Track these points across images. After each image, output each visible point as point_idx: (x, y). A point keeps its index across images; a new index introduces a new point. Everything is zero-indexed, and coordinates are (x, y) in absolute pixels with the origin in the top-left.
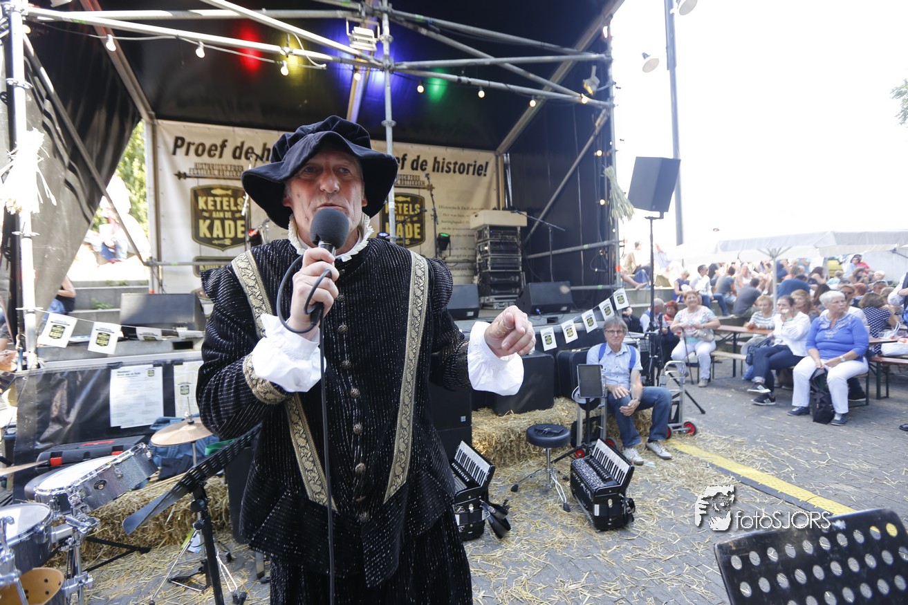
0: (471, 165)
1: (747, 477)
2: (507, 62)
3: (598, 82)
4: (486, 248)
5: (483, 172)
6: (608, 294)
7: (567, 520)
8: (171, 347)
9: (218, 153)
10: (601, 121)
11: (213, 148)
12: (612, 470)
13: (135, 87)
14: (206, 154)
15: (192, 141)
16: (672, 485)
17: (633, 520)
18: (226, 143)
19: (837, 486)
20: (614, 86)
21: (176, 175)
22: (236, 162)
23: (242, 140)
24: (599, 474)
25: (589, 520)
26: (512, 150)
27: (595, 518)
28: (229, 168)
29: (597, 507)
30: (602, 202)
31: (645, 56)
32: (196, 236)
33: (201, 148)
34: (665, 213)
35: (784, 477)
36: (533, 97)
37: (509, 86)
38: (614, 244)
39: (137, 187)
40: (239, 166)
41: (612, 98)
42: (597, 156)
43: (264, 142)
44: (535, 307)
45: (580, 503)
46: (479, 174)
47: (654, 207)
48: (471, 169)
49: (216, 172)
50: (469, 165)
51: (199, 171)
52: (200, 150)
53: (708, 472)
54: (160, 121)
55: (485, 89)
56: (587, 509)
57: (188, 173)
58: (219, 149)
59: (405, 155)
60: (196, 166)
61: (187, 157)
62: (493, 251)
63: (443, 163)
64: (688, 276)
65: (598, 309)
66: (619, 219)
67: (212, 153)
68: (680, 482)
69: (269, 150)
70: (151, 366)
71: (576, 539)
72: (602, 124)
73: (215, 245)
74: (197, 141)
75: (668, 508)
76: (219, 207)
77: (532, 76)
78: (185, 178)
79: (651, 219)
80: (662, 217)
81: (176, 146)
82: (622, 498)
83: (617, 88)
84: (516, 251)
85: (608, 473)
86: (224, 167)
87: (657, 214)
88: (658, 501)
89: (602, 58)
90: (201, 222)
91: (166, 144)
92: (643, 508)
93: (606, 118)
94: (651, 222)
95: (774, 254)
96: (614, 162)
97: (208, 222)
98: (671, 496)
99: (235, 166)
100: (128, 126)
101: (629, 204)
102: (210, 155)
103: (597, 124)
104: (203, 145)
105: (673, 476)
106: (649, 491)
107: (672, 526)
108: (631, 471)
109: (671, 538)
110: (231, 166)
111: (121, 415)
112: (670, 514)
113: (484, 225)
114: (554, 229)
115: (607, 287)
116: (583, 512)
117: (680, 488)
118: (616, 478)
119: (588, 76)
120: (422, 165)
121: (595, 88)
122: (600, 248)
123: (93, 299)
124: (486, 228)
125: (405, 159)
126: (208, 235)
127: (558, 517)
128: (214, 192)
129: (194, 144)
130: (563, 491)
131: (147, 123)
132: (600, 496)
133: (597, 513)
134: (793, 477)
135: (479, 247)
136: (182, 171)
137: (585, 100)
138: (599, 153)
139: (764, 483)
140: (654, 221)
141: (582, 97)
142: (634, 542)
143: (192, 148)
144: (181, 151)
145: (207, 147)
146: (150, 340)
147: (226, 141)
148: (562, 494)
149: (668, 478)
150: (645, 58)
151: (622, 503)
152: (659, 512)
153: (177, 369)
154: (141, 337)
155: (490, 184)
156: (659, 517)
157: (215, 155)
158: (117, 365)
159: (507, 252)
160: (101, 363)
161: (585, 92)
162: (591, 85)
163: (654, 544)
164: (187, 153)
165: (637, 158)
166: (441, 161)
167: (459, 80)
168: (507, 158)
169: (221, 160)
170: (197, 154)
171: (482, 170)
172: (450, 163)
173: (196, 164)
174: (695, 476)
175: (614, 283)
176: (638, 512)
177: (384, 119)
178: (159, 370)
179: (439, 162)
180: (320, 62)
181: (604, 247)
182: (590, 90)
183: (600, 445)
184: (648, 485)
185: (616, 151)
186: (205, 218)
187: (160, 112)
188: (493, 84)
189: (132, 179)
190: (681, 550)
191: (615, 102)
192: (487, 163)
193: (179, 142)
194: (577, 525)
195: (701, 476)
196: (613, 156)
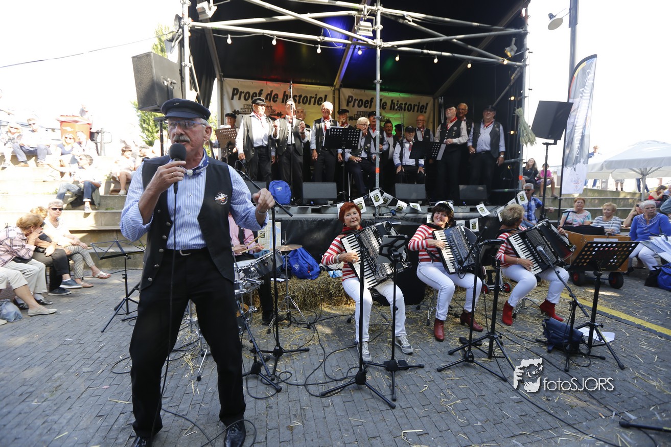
2: (454, 38)
3: (515, 48)
6: (513, 195)
10: (515, 76)
18: (262, 91)
23: (271, 90)
26: (445, 94)
30: (512, 132)
33: (247, 95)
34: (558, 141)
36: (470, 61)
37: (454, 54)
38: (519, 161)
41: (525, 60)
42: (511, 100)
43: (285, 90)
47: (550, 136)
48: (416, 108)
50: (415, 105)
51: (246, 110)
54: (225, 79)
55: (439, 57)
57: (240, 111)
59: (373, 98)
61: (239, 101)
63: (397, 104)
66: (524, 144)
74: (245, 92)
77: (469, 47)
79: (547, 144)
80: (555, 143)
81: (233, 95)
83: (529, 52)
87: (552, 141)
89: (520, 31)
91: (228, 93)
93: (519, 74)
94: (547, 147)
96: (523, 105)
101: (532, 134)
103: (512, 78)
115: (513, 190)
119: (509, 45)
120: (383, 105)
121: (513, 53)
122: (509, 164)
125: (372, 102)
131: (219, 80)
136: (237, 110)
138: (513, 98)
141: (504, 61)
143: (243, 95)
144: (236, 97)
145: (251, 94)
150: (551, 18)
161: (506, 56)
162: (510, 51)
165: (540, 101)
167: (422, 52)
168: (441, 100)
170: (246, 99)
171: (423, 109)
172: (402, 104)
173: (244, 106)
175: (517, 188)
177: (376, 79)
179: (394, 103)
180: (339, 44)
181: (512, 163)
182: (510, 55)
185: (526, 97)
188: (444, 54)
191: (527, 63)
192: (427, 104)
193: (235, 92)
196: (523, 100)
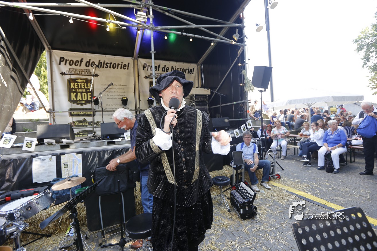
0: (187, 69)
1: (301, 195)
2: (202, 27)
3: (239, 35)
4: (194, 104)
5: (192, 72)
6: (244, 122)
7: (230, 216)
8: (59, 148)
9: (79, 64)
10: (240, 51)
11: (77, 62)
12: (247, 195)
13: (42, 36)
14: (74, 65)
15: (68, 59)
16: (271, 200)
17: (256, 215)
18: (83, 60)
19: (336, 198)
20: (245, 37)
21: (61, 73)
22: (87, 68)
23: (90, 59)
24: (242, 196)
25: (238, 215)
26: (204, 63)
27: (241, 214)
28: (84, 71)
29: (242, 210)
30: (241, 85)
31: (257, 25)
32: (70, 100)
33: (71, 62)
34: (267, 89)
35: (316, 195)
36: (212, 41)
37: (202, 37)
38: (246, 102)
39: (43, 79)
40: (88, 70)
41: (245, 42)
42: (239, 66)
43: (99, 59)
44: (215, 128)
45: (235, 209)
46: (190, 73)
47: (262, 86)
48: (187, 71)
49: (78, 72)
50: (186, 69)
51: (71, 72)
52: (71, 63)
53: (286, 194)
54: (53, 50)
55: (193, 38)
56: (237, 211)
57: (66, 72)
58: (80, 62)
59: (159, 65)
60: (69, 70)
61: (65, 66)
62: (197, 105)
63: (176, 68)
64: (276, 115)
65: (240, 128)
66: (248, 92)
67: (77, 64)
68: (274, 198)
69: (101, 63)
70: (51, 156)
71: (233, 224)
72: (240, 52)
73: (78, 103)
74: (70, 60)
75: (270, 209)
76: (80, 87)
77: (212, 33)
78: (65, 75)
79: (261, 91)
80: (265, 91)
81: (61, 61)
82: (252, 206)
83: (246, 38)
84: (206, 105)
85: (246, 196)
86: (82, 70)
87: (263, 89)
88: (266, 206)
89: (240, 26)
90: (72, 93)
91: (56, 60)
92: (260, 210)
93: (242, 50)
94: (261, 93)
95: (309, 105)
96: (246, 69)
97: (75, 93)
98: (271, 204)
99: (87, 70)
100: (39, 52)
101: (252, 85)
102: (76, 65)
103: (238, 53)
104: (72, 60)
105: (271, 196)
106: (262, 202)
107: (272, 216)
108: (255, 195)
109: (271, 221)
110: (85, 69)
111: (37, 177)
112: (271, 212)
113: (193, 94)
114: (221, 95)
115: (244, 119)
116: (236, 212)
117: (275, 201)
118: (249, 198)
119: (235, 33)
120: (166, 69)
121: (238, 38)
122: (241, 103)
123: (24, 127)
124: (194, 96)
125: (160, 67)
126: (75, 99)
127: (226, 215)
128: (77, 81)
129: (68, 60)
130: (228, 203)
131: (47, 51)
132: (243, 206)
133: (242, 212)
134: (319, 195)
135: (191, 103)
136: (63, 72)
137: (234, 43)
138: (240, 64)
139: (308, 198)
140: (262, 92)
141: (232, 42)
142: (257, 224)
143: (68, 62)
144: (63, 63)
145: (74, 61)
146: (50, 144)
147: (83, 59)
148: (227, 205)
149: (270, 197)
150: (257, 26)
151: (252, 208)
152: (267, 211)
153: (62, 157)
154: (46, 144)
155: (195, 77)
156: (267, 213)
157: (78, 65)
158: (35, 156)
159: (203, 105)
160: (29, 155)
161: (234, 40)
162: (236, 37)
163: (265, 224)
164: (65, 64)
165: (255, 66)
166: (175, 68)
167: (182, 34)
168: (202, 67)
169: (80, 67)
170: (70, 65)
171: (192, 71)
172: (178, 68)
173: (69, 69)
174: (281, 196)
175: (246, 118)
176: (258, 211)
177: (151, 50)
178: (54, 158)
179: (174, 68)
180: (123, 26)
181: (242, 103)
182: (236, 39)
183: (242, 184)
184: (262, 200)
185: (247, 64)
186: (74, 92)
187: (53, 46)
188: (196, 36)
189: (41, 75)
190: (276, 226)
191: (246, 44)
192: (194, 69)
193: (62, 59)
194: (233, 218)
195: (283, 196)
196: (245, 66)
